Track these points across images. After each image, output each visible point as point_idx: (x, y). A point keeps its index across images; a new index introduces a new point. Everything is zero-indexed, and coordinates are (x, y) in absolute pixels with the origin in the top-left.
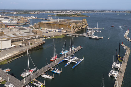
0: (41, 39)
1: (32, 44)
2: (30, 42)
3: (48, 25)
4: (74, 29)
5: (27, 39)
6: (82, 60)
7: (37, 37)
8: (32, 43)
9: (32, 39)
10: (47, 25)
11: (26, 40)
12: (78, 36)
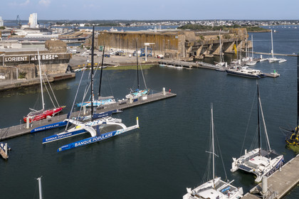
0: (61, 65)
1: (27, 76)
2: (18, 69)
3: (118, 37)
4: (190, 49)
5: (13, 59)
6: (125, 129)
7: (47, 58)
8: (25, 74)
9: (29, 61)
10: (116, 40)
11: (8, 63)
12: (193, 67)
